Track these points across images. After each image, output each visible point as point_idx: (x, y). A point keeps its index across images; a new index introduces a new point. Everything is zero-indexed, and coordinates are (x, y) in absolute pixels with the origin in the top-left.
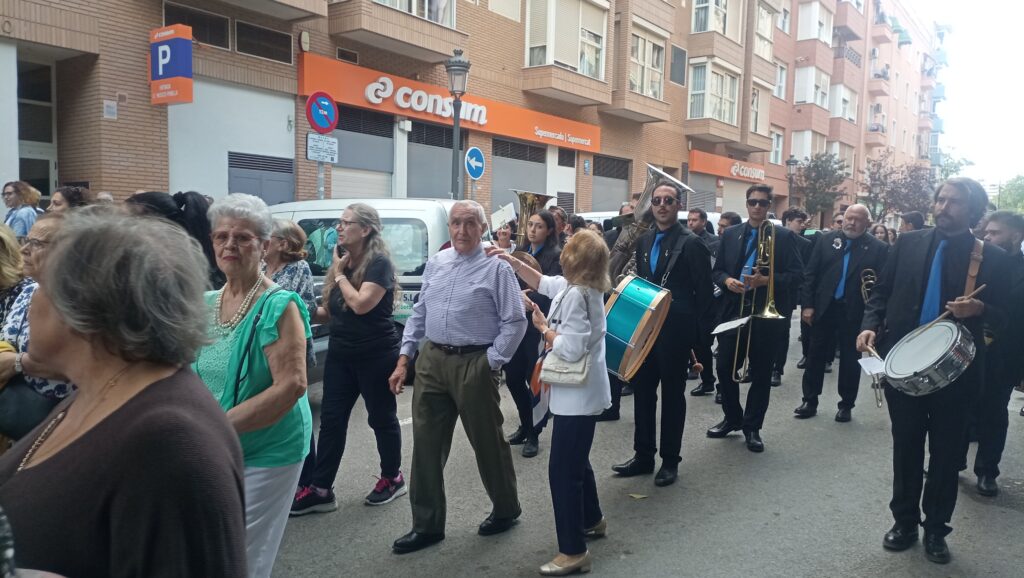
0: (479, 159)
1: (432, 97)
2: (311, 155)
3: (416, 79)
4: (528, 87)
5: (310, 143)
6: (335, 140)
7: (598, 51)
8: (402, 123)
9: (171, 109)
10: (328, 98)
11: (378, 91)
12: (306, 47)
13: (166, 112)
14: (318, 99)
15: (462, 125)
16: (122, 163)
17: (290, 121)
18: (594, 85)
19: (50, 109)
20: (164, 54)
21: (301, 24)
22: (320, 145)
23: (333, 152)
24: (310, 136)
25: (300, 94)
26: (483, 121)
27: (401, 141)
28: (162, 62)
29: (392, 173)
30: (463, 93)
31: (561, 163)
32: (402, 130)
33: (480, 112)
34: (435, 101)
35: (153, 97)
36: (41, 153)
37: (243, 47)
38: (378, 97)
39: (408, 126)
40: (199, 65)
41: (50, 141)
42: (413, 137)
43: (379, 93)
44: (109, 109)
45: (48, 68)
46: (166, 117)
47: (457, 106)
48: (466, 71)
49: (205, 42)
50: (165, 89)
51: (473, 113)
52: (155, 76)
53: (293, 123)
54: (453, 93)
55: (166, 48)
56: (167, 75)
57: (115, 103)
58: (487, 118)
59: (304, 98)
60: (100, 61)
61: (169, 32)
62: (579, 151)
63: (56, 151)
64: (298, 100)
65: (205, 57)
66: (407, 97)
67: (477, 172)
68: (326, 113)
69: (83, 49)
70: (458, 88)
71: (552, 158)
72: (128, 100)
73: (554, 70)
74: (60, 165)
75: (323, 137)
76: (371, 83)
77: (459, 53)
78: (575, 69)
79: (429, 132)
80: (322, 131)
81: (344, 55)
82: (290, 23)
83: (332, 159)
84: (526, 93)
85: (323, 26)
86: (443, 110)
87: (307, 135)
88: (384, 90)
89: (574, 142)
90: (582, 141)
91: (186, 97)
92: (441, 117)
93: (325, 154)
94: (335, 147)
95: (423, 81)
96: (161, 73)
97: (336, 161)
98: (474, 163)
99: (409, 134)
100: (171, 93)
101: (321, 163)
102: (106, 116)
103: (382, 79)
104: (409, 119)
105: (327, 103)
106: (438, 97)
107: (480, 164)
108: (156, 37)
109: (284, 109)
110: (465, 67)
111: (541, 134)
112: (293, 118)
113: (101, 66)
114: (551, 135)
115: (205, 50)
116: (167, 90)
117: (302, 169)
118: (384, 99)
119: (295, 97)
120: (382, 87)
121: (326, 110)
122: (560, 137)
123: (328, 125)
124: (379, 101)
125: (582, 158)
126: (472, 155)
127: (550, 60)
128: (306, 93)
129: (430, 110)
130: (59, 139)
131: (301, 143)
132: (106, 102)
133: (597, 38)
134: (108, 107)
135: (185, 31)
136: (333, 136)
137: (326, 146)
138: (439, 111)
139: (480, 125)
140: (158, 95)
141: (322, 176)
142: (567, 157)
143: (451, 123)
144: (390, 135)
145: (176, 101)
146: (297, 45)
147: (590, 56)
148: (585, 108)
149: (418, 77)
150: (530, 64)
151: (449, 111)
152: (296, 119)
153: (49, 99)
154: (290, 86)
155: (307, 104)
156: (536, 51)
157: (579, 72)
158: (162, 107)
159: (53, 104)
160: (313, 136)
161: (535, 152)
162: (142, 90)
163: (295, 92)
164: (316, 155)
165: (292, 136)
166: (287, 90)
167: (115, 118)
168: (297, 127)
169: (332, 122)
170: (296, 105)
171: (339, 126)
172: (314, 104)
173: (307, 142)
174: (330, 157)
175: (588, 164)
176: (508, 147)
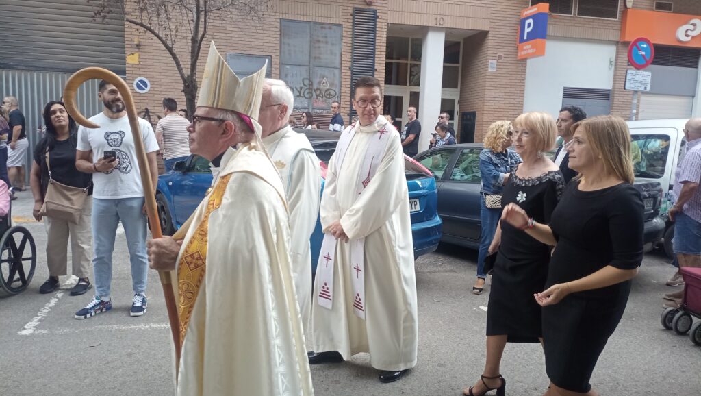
2: (628, 86)
5: (629, 77)
6: (650, 74)
9: (529, 61)
10: (647, 41)
12: (629, 5)
13: (526, 64)
14: (638, 44)
16: (496, 99)
17: (611, 62)
19: (458, 68)
20: (529, 25)
22: (637, 78)
23: (646, 83)
24: (629, 71)
25: (622, 41)
28: (527, 30)
29: (693, 97)
35: (519, 54)
36: (451, 95)
37: (582, 11)
40: (551, 30)
41: (456, 87)
43: (689, 33)
44: (492, 65)
45: (458, 44)
46: (525, 67)
49: (557, 12)
50: (527, 48)
52: (522, 40)
53: (613, 63)
55: (531, 21)
56: (529, 39)
57: (496, 61)
59: (626, 44)
60: (490, 35)
61: (534, 10)
63: (459, 93)
64: (620, 45)
65: (557, 24)
68: (644, 53)
69: (480, 29)
72: (503, 58)
74: (461, 102)
75: (639, 72)
76: (681, 25)
80: (638, 67)
81: (660, 7)
83: (645, 88)
87: (626, 71)
88: (694, 30)
91: (540, 52)
93: (639, 85)
94: (649, 79)
96: (525, 38)
97: (648, 89)
100: (531, 51)
101: (636, 92)
102: (490, 70)
103: (693, 21)
105: (645, 46)
108: (524, 14)
109: (608, 53)
112: (613, 59)
113: (490, 38)
115: (555, 18)
116: (528, 49)
117: (618, 98)
118: (693, 37)
119: (617, 43)
120: (692, 27)
121: (644, 51)
123: (645, 62)
124: (688, 39)
128: (627, 39)
130: (461, 88)
131: (619, 77)
132: (490, 61)
134: (491, 63)
135: (544, 7)
136: (646, 71)
137: (640, 78)
140: (522, 53)
141: (635, 101)
144: (695, 65)
145: (532, 56)
146: (623, 4)
152: (616, 60)
153: (458, 63)
154: (614, 35)
155: (627, 47)
158: (524, 61)
159: (460, 65)
160: (632, 72)
162: (513, 51)
163: (617, 40)
164: (632, 86)
165: (612, 72)
166: (611, 38)
167: (495, 70)
168: (616, 65)
169: (648, 59)
170: (617, 49)
171: (654, 63)
172: (635, 47)
173: (626, 76)
174: (643, 87)
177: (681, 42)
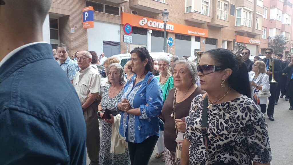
0: (172, 40)
1: (158, 23)
3: (153, 18)
4: (186, 19)
5: (125, 38)
6: (131, 37)
7: (207, 7)
8: (149, 31)
9: (88, 29)
11: (143, 22)
12: (123, 11)
13: (87, 30)
14: (126, 25)
15: (167, 31)
16: (76, 45)
18: (206, 17)
19: (57, 30)
20: (86, 14)
21: (122, 4)
22: (127, 38)
23: (131, 40)
24: (125, 35)
26: (173, 29)
27: (149, 36)
28: (86, 17)
29: (147, 45)
30: (167, 22)
31: (196, 40)
32: (149, 33)
33: (172, 27)
34: (159, 24)
35: (84, 26)
36: (56, 42)
37: (107, 12)
38: (143, 24)
39: (151, 32)
40: (95, 17)
41: (58, 39)
42: (152, 35)
43: (143, 23)
44: (72, 30)
45: (56, 20)
46: (87, 32)
47: (165, 25)
48: (168, 15)
49: (97, 11)
50: (86, 24)
51: (170, 27)
52: (84, 21)
53: (120, 32)
54: (164, 22)
55: (87, 13)
56: (87, 20)
57: (74, 28)
58: (174, 28)
59: (123, 25)
60: (70, 17)
61: (87, 9)
62: (201, 37)
63: (59, 42)
65: (97, 15)
66: (151, 23)
67: (171, 44)
68: (129, 29)
69: (66, 14)
70: (165, 20)
71: (193, 39)
72: (77, 28)
73: (194, 13)
75: (128, 36)
76: (141, 20)
77: (166, 10)
78: (200, 13)
79: (157, 33)
80: (128, 34)
81: (134, 12)
82: (119, 4)
83: (130, 42)
84: (185, 20)
85: (128, 5)
86: (161, 26)
88: (145, 22)
89: (200, 34)
90: (202, 34)
91: (92, 26)
92: (160, 29)
93: (128, 40)
94: (131, 39)
95: (155, 19)
96: (85, 20)
97: (131, 42)
98: (170, 42)
99: (152, 34)
100: (88, 25)
101: (127, 43)
102: (72, 32)
103: (144, 19)
104: (151, 29)
105: (129, 26)
106: (160, 23)
107: (172, 42)
108: (84, 10)
109: (117, 28)
110: (168, 14)
111: (190, 33)
112: (120, 31)
113: (70, 19)
114: (193, 32)
115: (96, 13)
116: (87, 25)
117: (122, 45)
118: (144, 24)
119: (120, 25)
120: (144, 21)
121: (129, 28)
122: (195, 33)
123: (129, 32)
124: (143, 25)
125: (202, 39)
126: (169, 39)
127: (192, 10)
128: (123, 24)
129: (157, 27)
130: (60, 39)
131: (122, 38)
132: (72, 28)
133: (207, 3)
135: (91, 8)
136: (130, 35)
137: (129, 38)
138: (160, 27)
139: (172, 31)
140: (85, 26)
141: (128, 47)
142: (198, 39)
143: (163, 30)
144: (146, 34)
145: (90, 27)
146: (121, 10)
147: (205, 8)
148: (203, 24)
149: (154, 17)
150: (187, 12)
151: (163, 27)
152: (121, 31)
153: (57, 28)
154: (119, 22)
155: (124, 26)
156: (188, 8)
157: (201, 13)
159: (58, 29)
160: (125, 36)
161: (188, 38)
162: (81, 25)
164: (126, 41)
165: (119, 36)
166: (118, 23)
167: (74, 32)
168: (121, 33)
169: (130, 31)
170: (120, 27)
171: (132, 33)
172: (126, 27)
175: (204, 41)
176: (180, 37)
177: (141, 26)
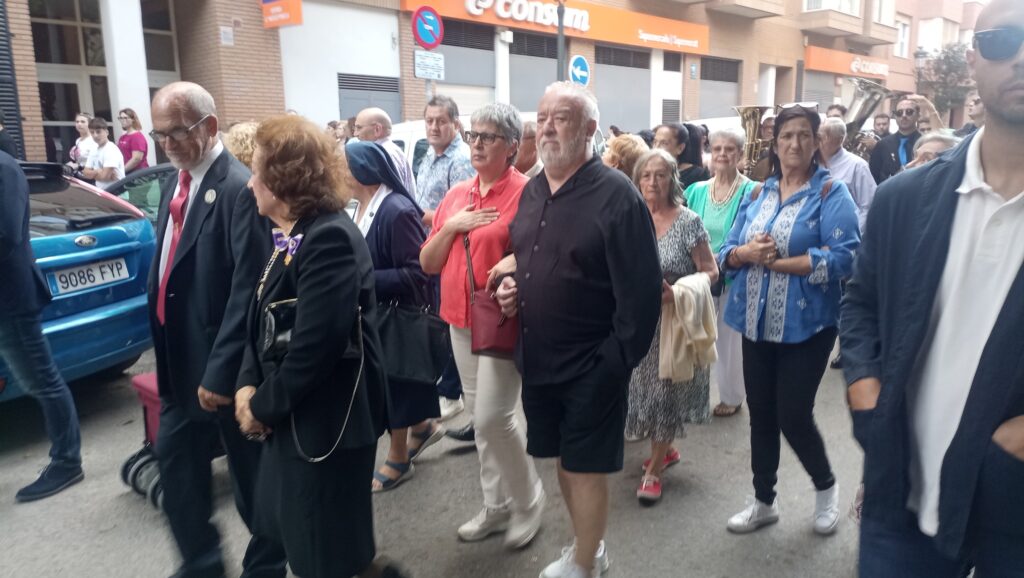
1: (533, 4)
2: (419, 72)
5: (417, 60)
6: (442, 56)
8: (502, 34)
9: (283, 33)
10: (433, 12)
13: (277, 36)
14: (423, 13)
15: (566, 33)
16: (241, 89)
17: (394, 39)
19: (170, 38)
22: (427, 61)
23: (439, 69)
24: (417, 52)
25: (403, 10)
26: (585, 27)
27: (502, 51)
29: (494, 88)
31: (667, 67)
32: (503, 42)
33: (582, 18)
34: (536, 8)
35: (266, 20)
38: (478, 7)
39: (508, 37)
41: (175, 69)
42: (515, 49)
43: (480, 4)
44: (226, 35)
46: (278, 40)
47: (561, 13)
50: (276, 11)
51: (576, 19)
53: (397, 41)
57: (231, 29)
59: (407, 14)
62: (685, 55)
64: (401, 15)
66: (507, 5)
68: (431, 28)
71: (657, 63)
72: (243, 26)
75: (429, 53)
79: (530, 42)
80: (428, 47)
83: (439, 76)
86: (544, 17)
87: (414, 53)
89: (680, 44)
90: (689, 43)
91: (296, 19)
92: (542, 25)
93: (431, 71)
94: (441, 63)
97: (442, 78)
99: (511, 45)
100: (283, 16)
101: (428, 81)
102: (224, 42)
104: (510, 29)
105: (432, 18)
106: (539, 4)
109: (388, 25)
111: (645, 38)
112: (396, 35)
114: (656, 38)
116: (278, 13)
117: (408, 87)
118: (485, 10)
119: (398, 13)
122: (666, 39)
123: (434, 41)
124: (480, 12)
125: (689, 62)
128: (409, 8)
129: (531, 19)
130: (182, 66)
131: (407, 60)
132: (222, 29)
134: (224, 33)
136: (437, 52)
137: (432, 62)
138: (540, 20)
139: (582, 32)
140: (270, 19)
142: (673, 60)
143: (555, 32)
144: (491, 47)
145: (288, 23)
148: (692, 7)
151: (552, 19)
152: (400, 36)
153: (167, 27)
154: (393, 1)
155: (412, 19)
158: (272, 32)
159: (173, 33)
160: (420, 53)
161: (638, 58)
162: (256, 14)
163: (397, 7)
164: (424, 72)
165: (395, 54)
166: (389, 6)
167: (232, 44)
168: (400, 44)
169: (437, 37)
170: (400, 22)
171: (444, 42)
172: (419, 19)
173: (414, 59)
174: (436, 74)
175: (694, 67)
176: (611, 54)
177: (472, 15)
